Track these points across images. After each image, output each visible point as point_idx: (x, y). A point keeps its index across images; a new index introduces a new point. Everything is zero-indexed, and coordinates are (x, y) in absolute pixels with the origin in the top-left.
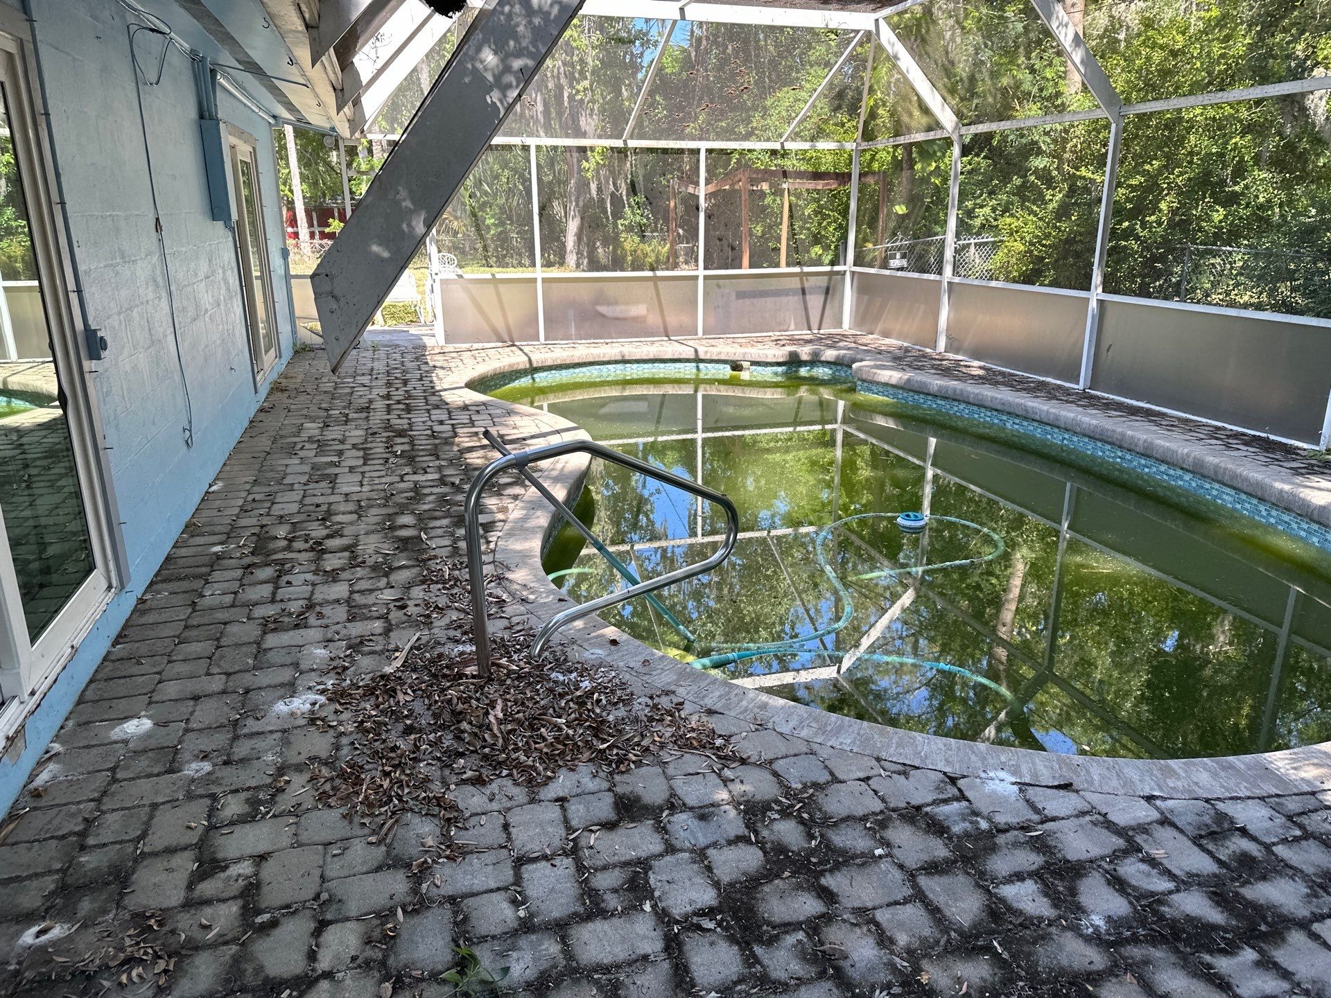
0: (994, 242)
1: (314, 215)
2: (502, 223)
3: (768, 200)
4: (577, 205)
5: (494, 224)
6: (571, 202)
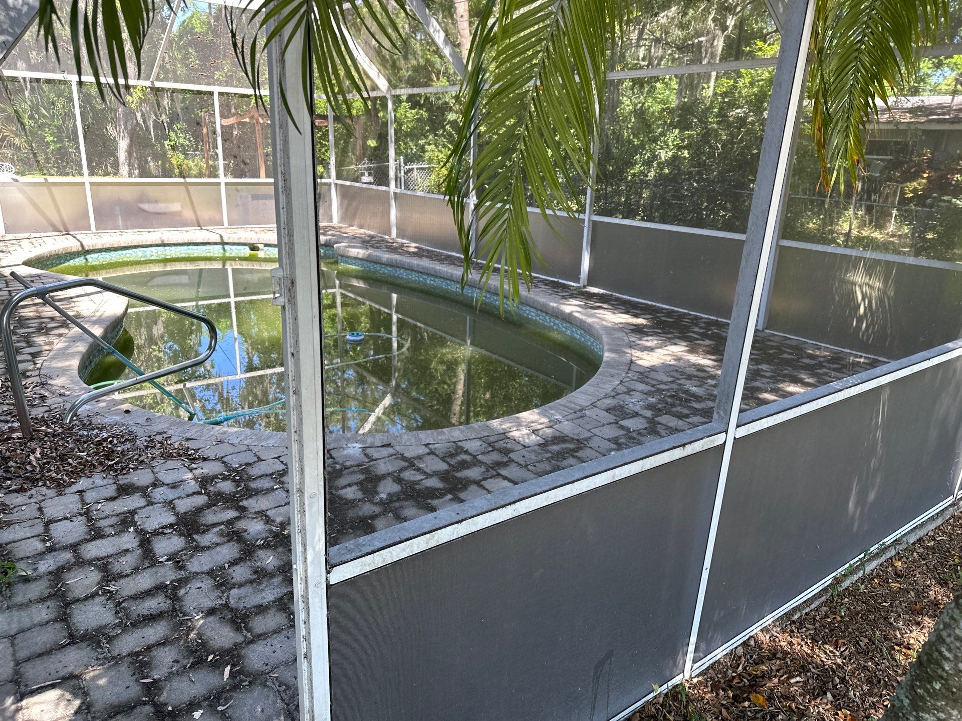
0: (429, 168)
4: (126, 128)
6: (120, 125)
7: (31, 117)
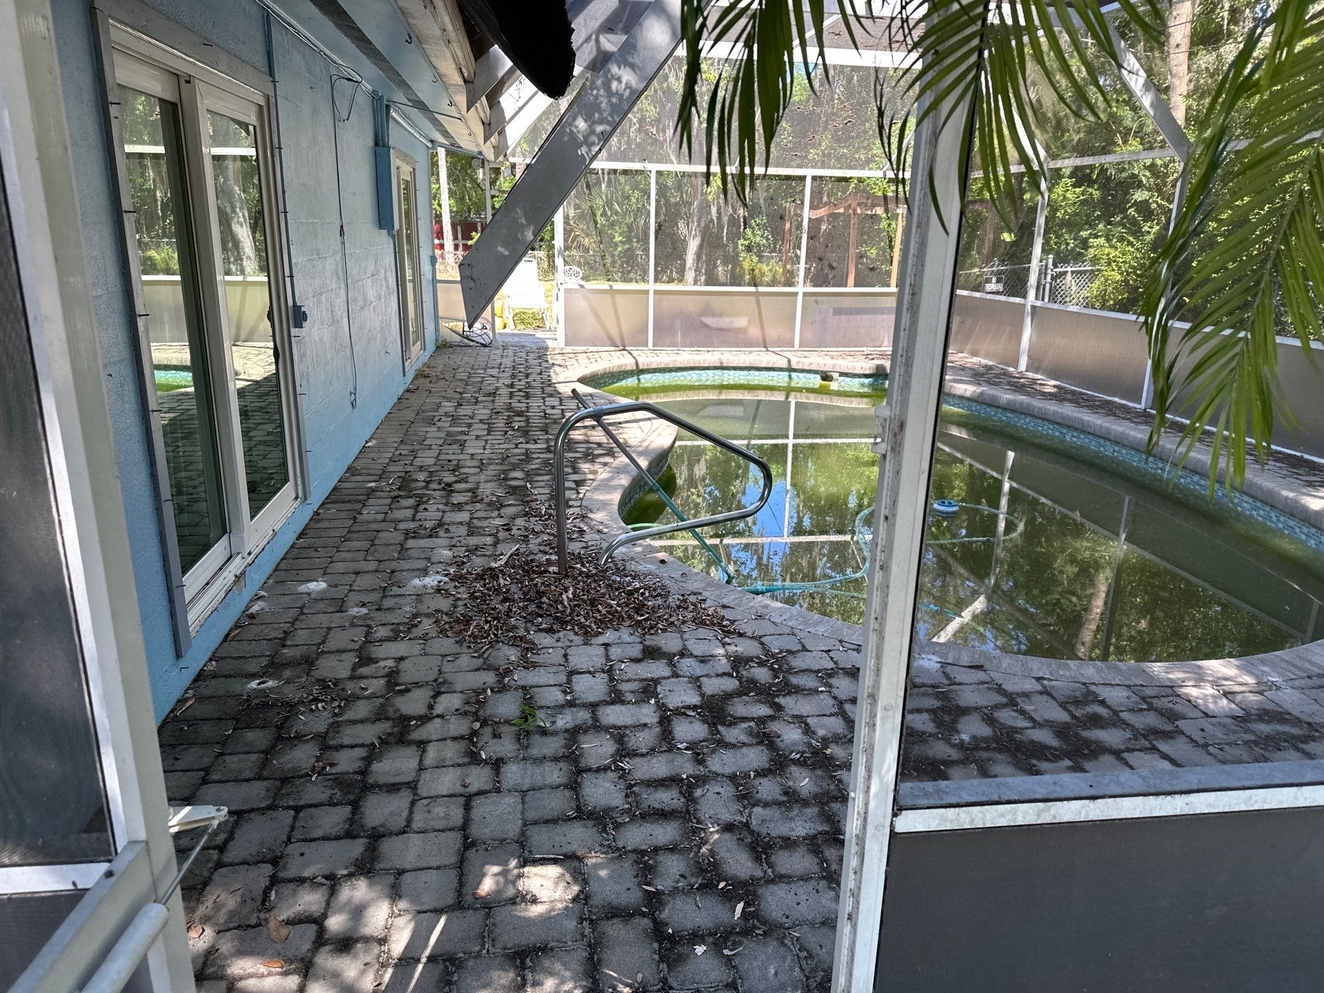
0: (1092, 271)
1: (459, 228)
2: (629, 241)
4: (699, 225)
5: (621, 242)
6: (693, 222)
7: (604, 214)
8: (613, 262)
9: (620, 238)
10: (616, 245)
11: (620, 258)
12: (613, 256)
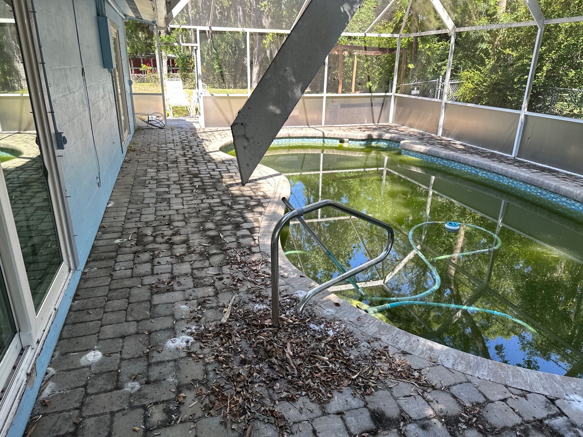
0: (458, 84)
1: (132, 61)
2: (221, 68)
3: (346, 60)
4: (258, 60)
5: (217, 68)
8: (214, 78)
9: (217, 66)
10: (215, 70)
11: (217, 76)
12: (214, 75)
